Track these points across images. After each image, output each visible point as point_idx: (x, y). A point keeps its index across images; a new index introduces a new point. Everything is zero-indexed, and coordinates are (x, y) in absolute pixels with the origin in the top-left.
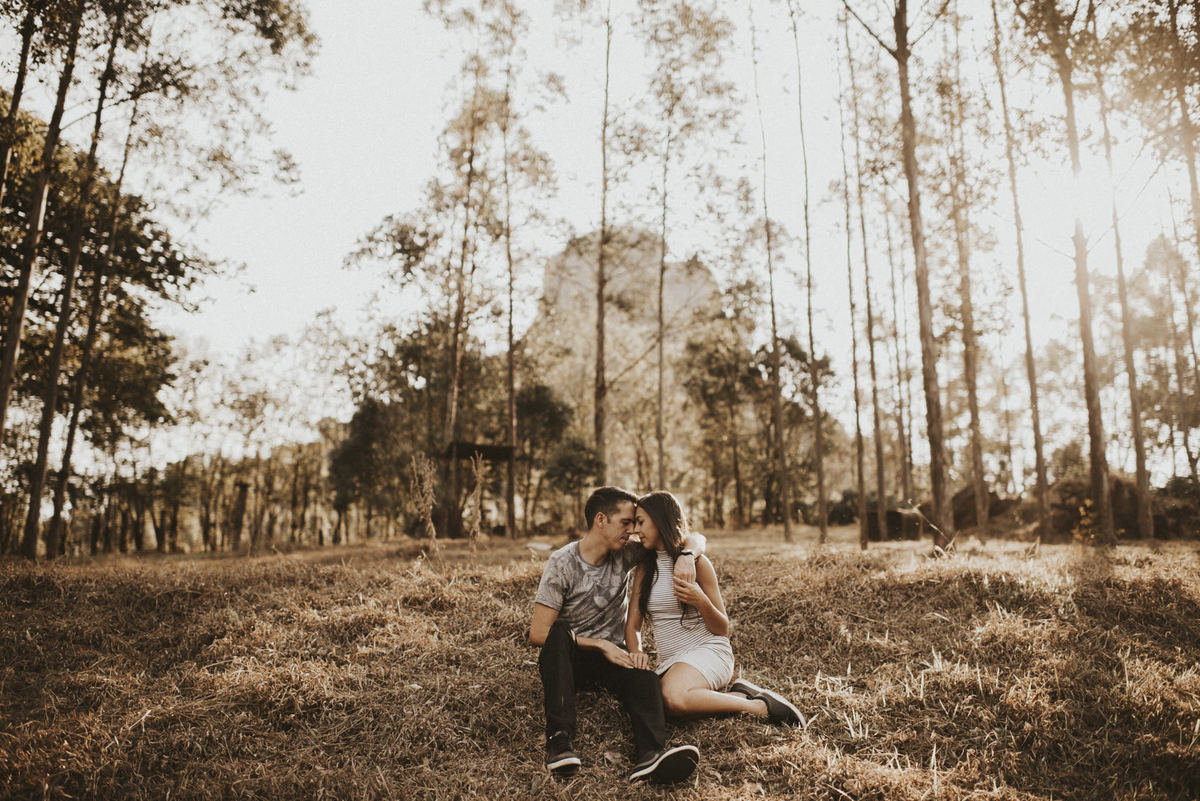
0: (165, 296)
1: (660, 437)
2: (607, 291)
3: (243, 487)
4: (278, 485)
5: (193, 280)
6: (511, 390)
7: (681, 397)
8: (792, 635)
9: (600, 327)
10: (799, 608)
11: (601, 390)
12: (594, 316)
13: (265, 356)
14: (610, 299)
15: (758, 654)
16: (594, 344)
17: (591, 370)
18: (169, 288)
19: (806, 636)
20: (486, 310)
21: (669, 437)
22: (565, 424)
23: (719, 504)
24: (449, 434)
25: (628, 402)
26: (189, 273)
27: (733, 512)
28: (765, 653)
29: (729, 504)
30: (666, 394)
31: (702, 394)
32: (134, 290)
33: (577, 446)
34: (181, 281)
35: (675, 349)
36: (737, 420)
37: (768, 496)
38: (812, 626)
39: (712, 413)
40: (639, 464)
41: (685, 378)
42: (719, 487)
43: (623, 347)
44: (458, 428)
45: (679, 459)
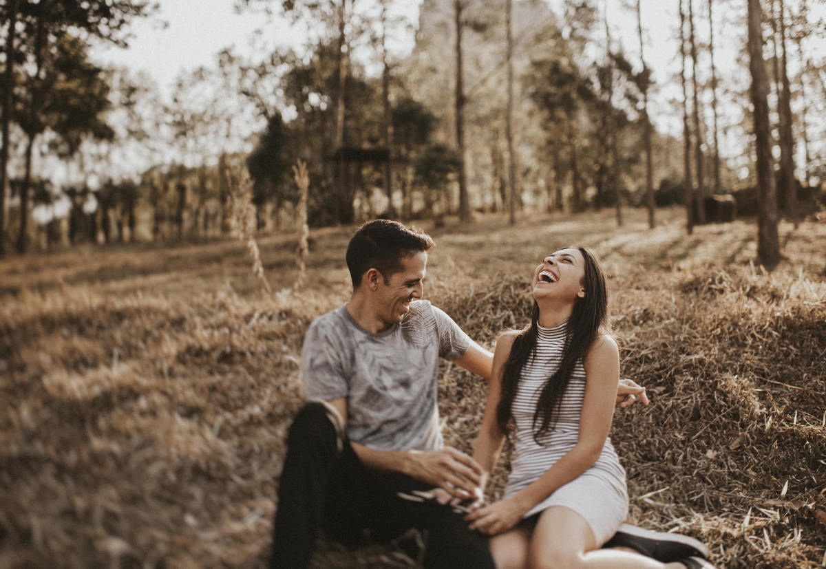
0: (101, 36)
1: (510, 139)
2: (464, 15)
3: (181, 189)
4: (209, 185)
5: (122, 22)
6: (386, 103)
7: (528, 105)
8: (683, 412)
9: (458, 49)
10: (689, 366)
11: (461, 101)
12: (452, 40)
13: (193, 84)
14: (466, 23)
15: (638, 444)
16: (454, 63)
17: (452, 84)
18: (103, 29)
19: (702, 413)
20: (365, 38)
21: (517, 138)
22: (432, 129)
23: (559, 193)
24: (338, 141)
25: (484, 111)
26: (118, 14)
27: (570, 199)
28: (649, 443)
29: (567, 191)
30: (515, 102)
31: (545, 101)
32: (73, 31)
33: (440, 149)
34: (114, 23)
35: (521, 65)
36: (574, 123)
37: (599, 185)
38: (711, 397)
39: (552, 118)
40: (495, 161)
41: (531, 89)
42: (559, 178)
43: (478, 65)
44: (345, 136)
45: (527, 156)
